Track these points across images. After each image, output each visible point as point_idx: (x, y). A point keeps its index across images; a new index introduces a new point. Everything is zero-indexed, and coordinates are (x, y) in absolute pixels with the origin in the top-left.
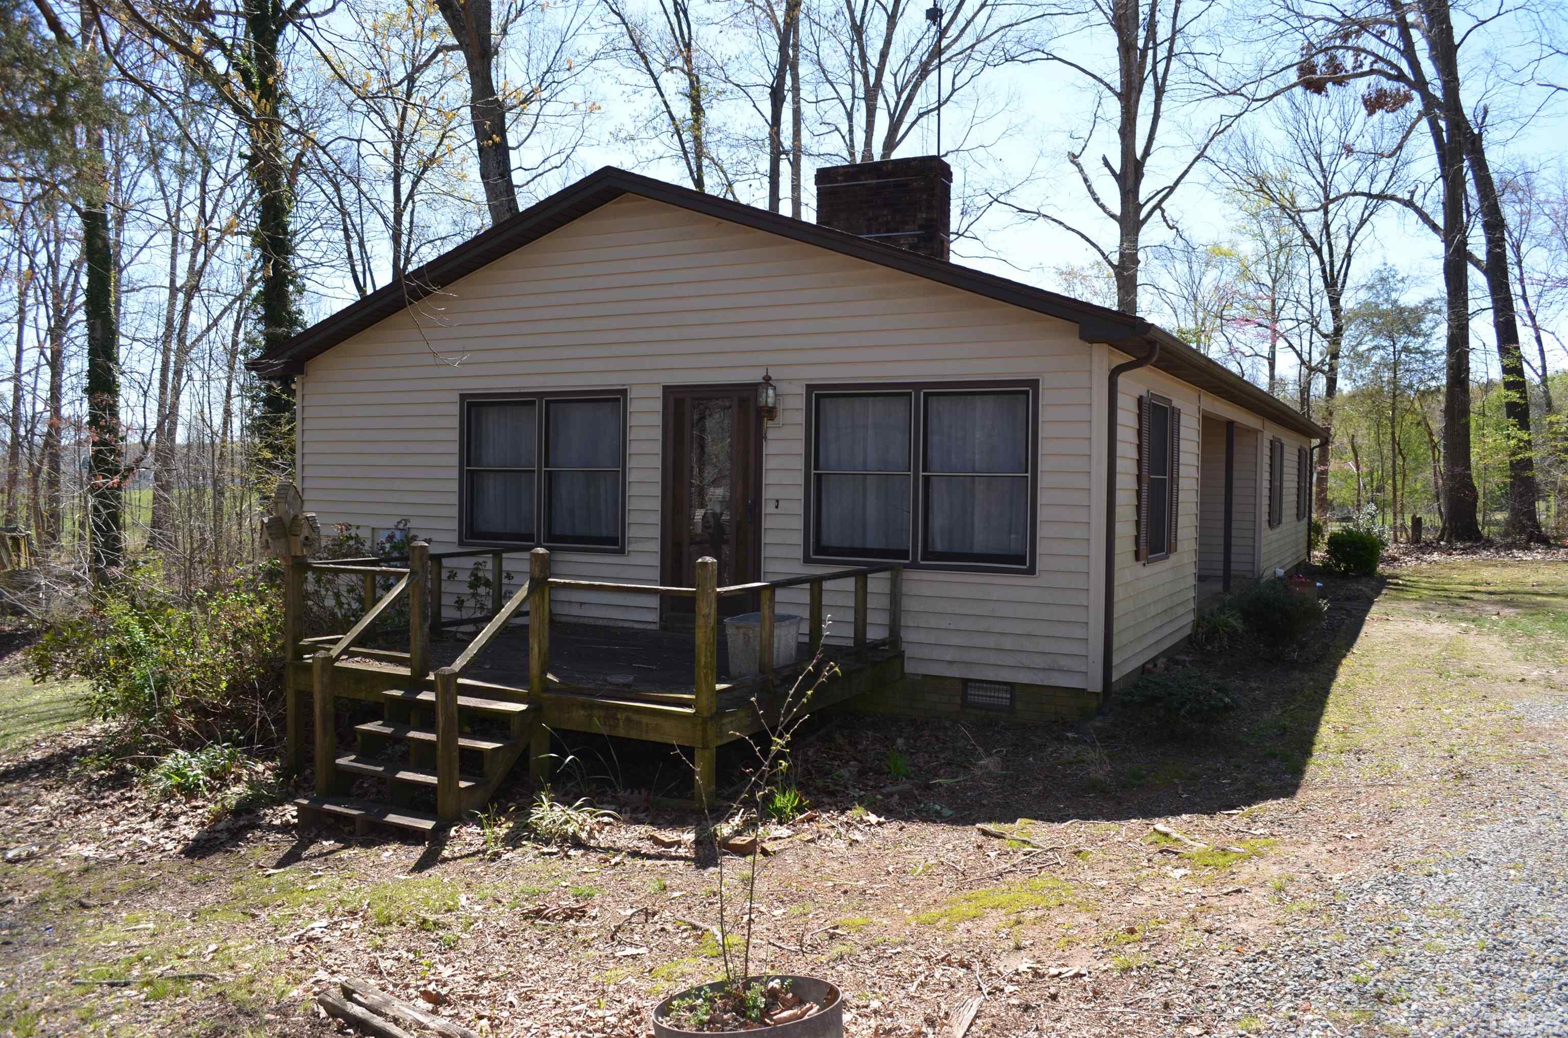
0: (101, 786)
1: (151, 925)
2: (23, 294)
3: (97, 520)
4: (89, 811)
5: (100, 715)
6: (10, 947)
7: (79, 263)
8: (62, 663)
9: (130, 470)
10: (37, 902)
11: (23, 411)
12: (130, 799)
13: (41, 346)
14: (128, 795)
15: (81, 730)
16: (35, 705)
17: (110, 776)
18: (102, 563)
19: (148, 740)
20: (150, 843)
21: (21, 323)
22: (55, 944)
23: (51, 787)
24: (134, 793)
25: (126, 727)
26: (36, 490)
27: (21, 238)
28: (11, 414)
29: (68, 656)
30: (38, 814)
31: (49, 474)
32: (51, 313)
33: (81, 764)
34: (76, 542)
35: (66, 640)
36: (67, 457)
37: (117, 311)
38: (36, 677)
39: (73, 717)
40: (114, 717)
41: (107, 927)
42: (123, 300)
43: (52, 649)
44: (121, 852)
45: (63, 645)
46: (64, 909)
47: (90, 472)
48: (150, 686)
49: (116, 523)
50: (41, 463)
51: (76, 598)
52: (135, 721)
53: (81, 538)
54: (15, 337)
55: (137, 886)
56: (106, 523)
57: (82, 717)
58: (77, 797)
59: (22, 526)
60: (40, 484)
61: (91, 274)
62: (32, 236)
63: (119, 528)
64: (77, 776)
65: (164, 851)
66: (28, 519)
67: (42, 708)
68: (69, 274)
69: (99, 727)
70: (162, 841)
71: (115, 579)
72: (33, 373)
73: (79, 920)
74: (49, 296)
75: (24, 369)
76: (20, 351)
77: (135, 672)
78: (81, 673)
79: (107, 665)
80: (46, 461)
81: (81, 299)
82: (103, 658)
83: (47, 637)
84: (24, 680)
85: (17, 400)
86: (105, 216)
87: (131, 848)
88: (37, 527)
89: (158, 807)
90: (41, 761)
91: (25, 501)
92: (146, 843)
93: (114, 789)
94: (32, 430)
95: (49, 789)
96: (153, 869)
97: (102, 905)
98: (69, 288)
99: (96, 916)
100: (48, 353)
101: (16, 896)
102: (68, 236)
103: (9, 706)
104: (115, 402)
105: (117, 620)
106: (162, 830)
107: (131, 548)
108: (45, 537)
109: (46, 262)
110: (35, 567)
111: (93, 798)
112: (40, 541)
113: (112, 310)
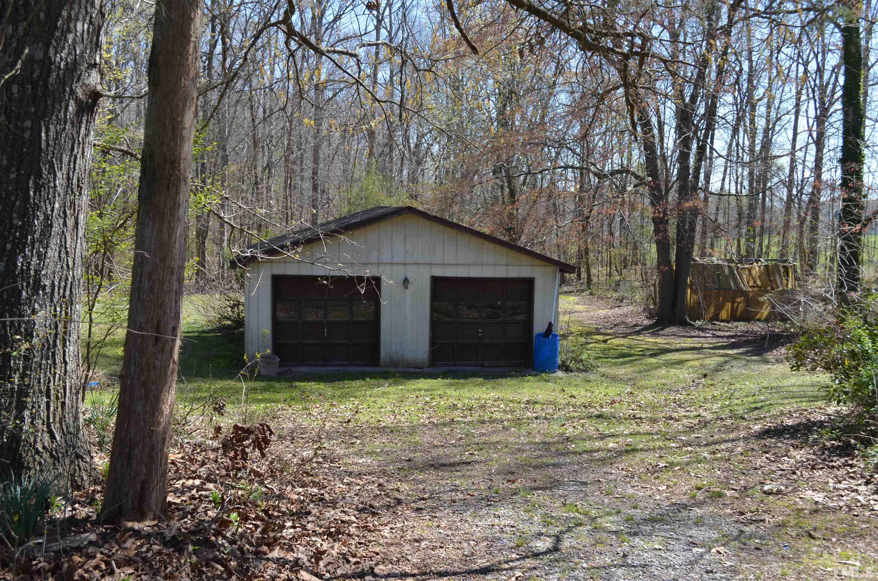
0: (832, 452)
1: (858, 563)
2: (799, 93)
3: (843, 257)
4: (821, 469)
5: (835, 400)
6: (759, 552)
7: (838, 66)
8: (812, 359)
9: (869, 220)
10: (780, 526)
11: (795, 177)
12: (851, 466)
13: (810, 130)
14: (850, 462)
15: (821, 409)
16: (791, 386)
17: (838, 446)
18: (844, 288)
19: (868, 424)
20: (863, 502)
21: (797, 114)
22: (789, 558)
23: (797, 446)
24: (854, 462)
25: (853, 412)
26: (801, 233)
27: (799, 52)
28: (787, 179)
29: (816, 354)
30: (787, 463)
31: (811, 222)
32: (818, 105)
33: (819, 433)
34: (827, 272)
35: (816, 343)
36: (824, 210)
37: (865, 100)
38: (793, 366)
39: (815, 398)
40: (845, 403)
41: (826, 556)
42: (869, 91)
43: (806, 348)
44: (842, 504)
45: (813, 346)
46: (798, 535)
47: (840, 221)
48: (873, 384)
49: (857, 260)
50: (806, 214)
51: (825, 313)
52: (860, 409)
53: (831, 269)
54: (792, 124)
55: (850, 532)
56: (849, 259)
57: (822, 400)
58: (814, 457)
59: (790, 259)
60: (804, 229)
61: (847, 74)
62: (806, 49)
63: (858, 263)
64: (815, 442)
65: (873, 510)
66: (795, 254)
67: (795, 389)
68: (831, 76)
69: (833, 409)
70: (872, 502)
71: (853, 301)
72: (803, 149)
73: (806, 546)
74: (817, 93)
75: (797, 147)
76: (795, 134)
77: (863, 372)
78: (824, 368)
79: (843, 364)
80: (809, 213)
81: (839, 93)
82: (841, 359)
83: (802, 339)
84: (785, 368)
85: (793, 168)
86: (858, 28)
87: (848, 502)
88: (801, 260)
89: (872, 476)
90: (792, 427)
91: (794, 241)
92: (860, 501)
93: (840, 456)
94: (801, 190)
95: (796, 447)
96: (863, 522)
97: (824, 539)
98: (831, 86)
99: (819, 546)
100: (815, 135)
101: (767, 517)
102: (831, 48)
103: (773, 385)
104: (861, 169)
105: (853, 332)
106: (873, 494)
107: (866, 279)
108: (806, 267)
109: (815, 68)
110: (798, 289)
111: (824, 460)
112: (802, 270)
113: (862, 99)
